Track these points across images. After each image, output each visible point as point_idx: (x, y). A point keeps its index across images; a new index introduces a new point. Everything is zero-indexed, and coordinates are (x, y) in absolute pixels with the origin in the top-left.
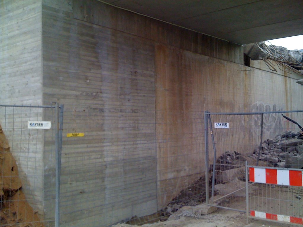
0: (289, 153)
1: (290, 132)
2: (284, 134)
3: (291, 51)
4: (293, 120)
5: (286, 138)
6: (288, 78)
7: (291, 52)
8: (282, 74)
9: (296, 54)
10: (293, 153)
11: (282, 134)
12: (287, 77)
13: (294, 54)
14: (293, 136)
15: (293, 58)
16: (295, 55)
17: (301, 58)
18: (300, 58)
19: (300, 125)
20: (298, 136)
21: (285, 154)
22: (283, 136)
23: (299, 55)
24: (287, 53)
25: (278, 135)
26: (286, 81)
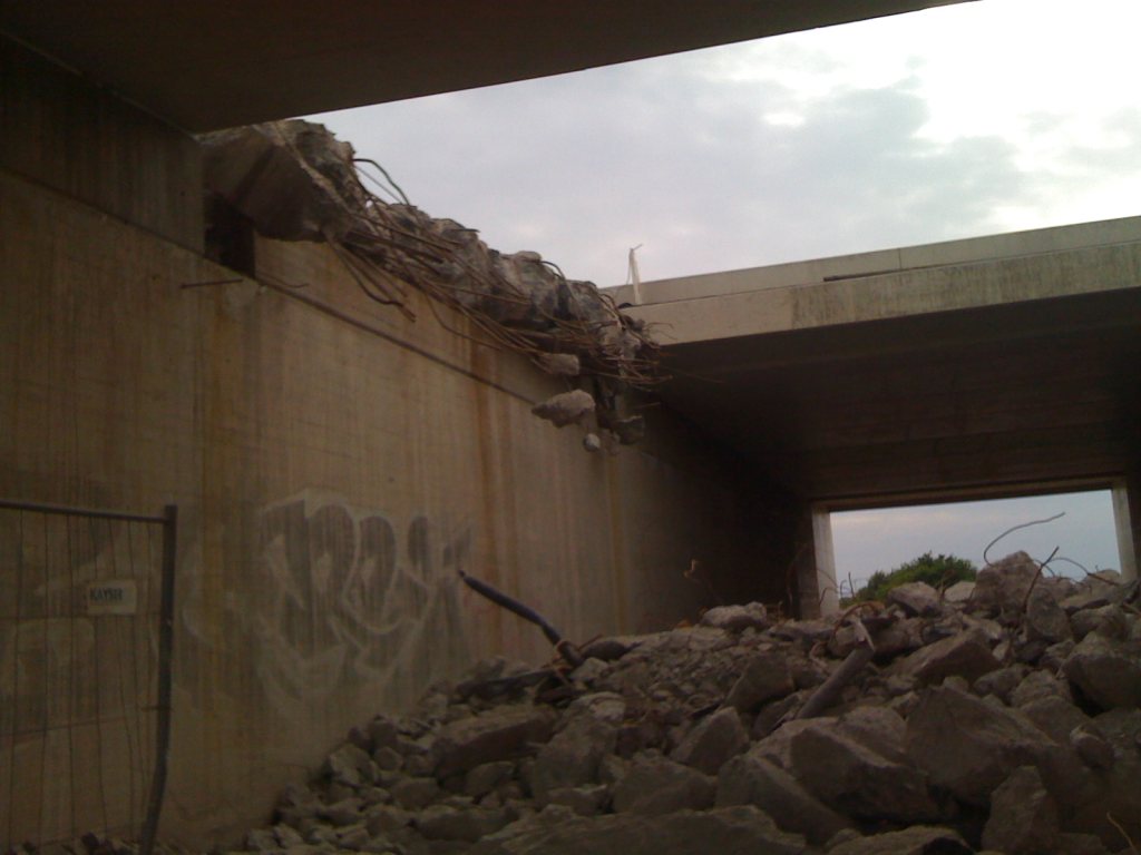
0: (477, 801)
1: (500, 667)
2: (469, 678)
3: (506, 258)
4: (524, 602)
5: (474, 700)
6: (491, 392)
7: (506, 264)
8: (460, 364)
9: (527, 272)
10: (502, 801)
11: (457, 682)
12: (488, 383)
13: (518, 273)
14: (513, 690)
15: (513, 288)
16: (526, 277)
17: (550, 292)
18: (546, 293)
19: (551, 624)
20: (538, 686)
21: (450, 811)
22: (459, 689)
23: (544, 281)
24: (484, 263)
25: (434, 690)
26: (482, 405)
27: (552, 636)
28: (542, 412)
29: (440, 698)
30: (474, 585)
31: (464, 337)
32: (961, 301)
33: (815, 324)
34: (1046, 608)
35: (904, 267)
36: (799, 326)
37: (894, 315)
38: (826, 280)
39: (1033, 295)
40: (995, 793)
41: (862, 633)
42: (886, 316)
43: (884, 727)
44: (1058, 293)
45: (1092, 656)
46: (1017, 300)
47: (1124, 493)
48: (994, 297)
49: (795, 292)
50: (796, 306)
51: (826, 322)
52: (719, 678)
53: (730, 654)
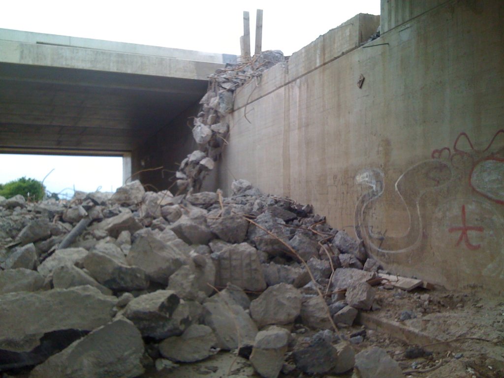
32: (99, 67)
33: (30, 63)
34: (154, 204)
35: (71, 45)
36: (23, 62)
37: (69, 67)
38: (38, 43)
39: (129, 71)
40: (172, 276)
42: (65, 67)
43: (113, 252)
44: (139, 72)
45: (187, 224)
46: (122, 72)
48: (113, 68)
49: (22, 45)
50: (22, 52)
51: (36, 63)
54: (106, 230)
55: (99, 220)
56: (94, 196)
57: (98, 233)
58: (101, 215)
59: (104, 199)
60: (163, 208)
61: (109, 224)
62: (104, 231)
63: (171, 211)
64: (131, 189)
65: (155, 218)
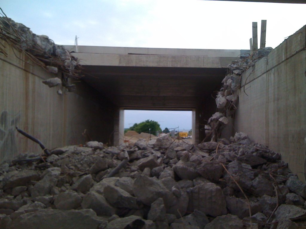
0: (15, 197)
1: (26, 156)
2: (16, 159)
3: (38, 36)
4: (35, 137)
5: (18, 166)
7: (38, 38)
9: (44, 41)
10: (22, 198)
12: (29, 72)
13: (41, 41)
14: (29, 163)
15: (39, 46)
16: (43, 43)
17: (51, 48)
18: (49, 48)
19: (42, 144)
20: (36, 162)
22: (13, 161)
23: (49, 45)
25: (5, 162)
26: (27, 79)
27: (43, 147)
28: (45, 83)
29: (7, 164)
30: (20, 131)
31: (22, 60)
32: (162, 65)
33: (124, 65)
34: (171, 150)
35: (149, 54)
36: (121, 65)
37: (145, 66)
38: (129, 54)
39: (179, 66)
40: (152, 204)
41: (127, 155)
42: (143, 66)
43: (128, 183)
44: (185, 66)
45: (180, 166)
46: (175, 67)
47: (195, 112)
48: (169, 65)
49: (120, 56)
50: (120, 60)
51: (127, 65)
52: (88, 163)
53: (92, 157)
54: (138, 166)
55: (137, 159)
56: (138, 144)
57: (133, 168)
58: (140, 156)
59: (145, 146)
60: (177, 153)
61: (140, 162)
62: (137, 167)
63: (182, 154)
64: (163, 139)
65: (172, 159)
